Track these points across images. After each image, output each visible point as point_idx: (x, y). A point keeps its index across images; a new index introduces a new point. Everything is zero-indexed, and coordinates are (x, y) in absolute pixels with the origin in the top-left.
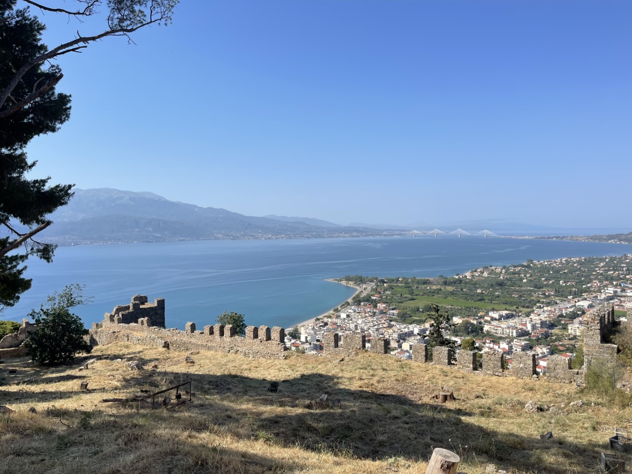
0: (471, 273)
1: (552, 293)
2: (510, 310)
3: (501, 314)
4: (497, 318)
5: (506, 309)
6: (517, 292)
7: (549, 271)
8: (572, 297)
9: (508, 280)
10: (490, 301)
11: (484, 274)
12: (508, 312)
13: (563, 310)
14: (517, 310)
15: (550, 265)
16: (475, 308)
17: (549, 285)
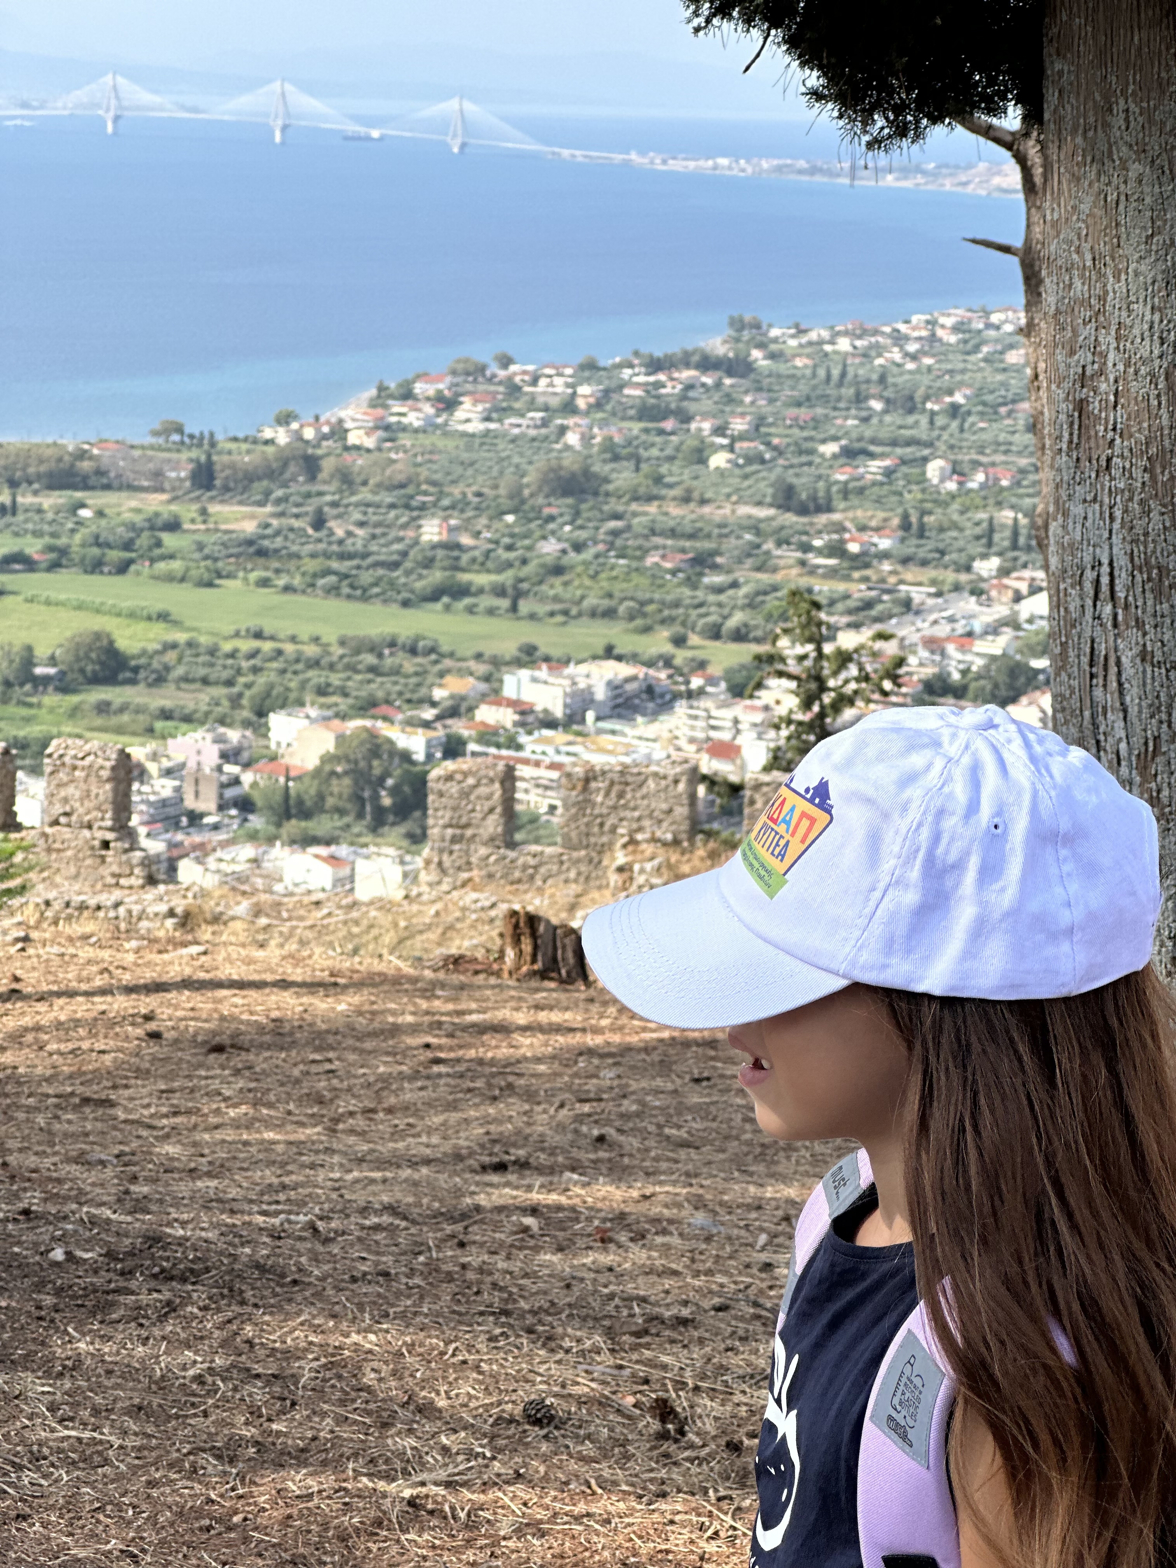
0: (373, 404)
1: (884, 543)
2: (633, 658)
3: (582, 684)
4: (559, 712)
5: (609, 653)
6: (673, 533)
7: (860, 399)
8: (994, 562)
9: (616, 458)
10: (505, 603)
11: (460, 414)
12: (623, 670)
13: (951, 649)
14: (681, 656)
15: (866, 355)
16: (413, 651)
17: (861, 491)
